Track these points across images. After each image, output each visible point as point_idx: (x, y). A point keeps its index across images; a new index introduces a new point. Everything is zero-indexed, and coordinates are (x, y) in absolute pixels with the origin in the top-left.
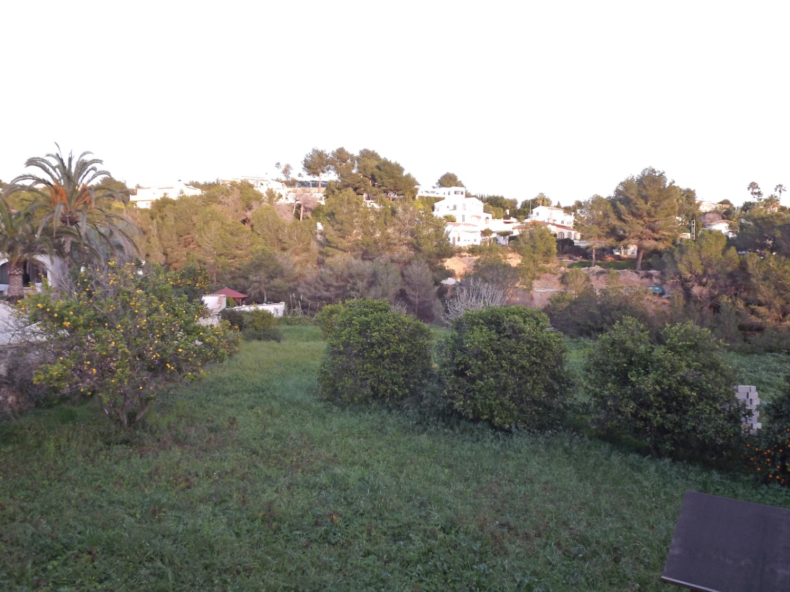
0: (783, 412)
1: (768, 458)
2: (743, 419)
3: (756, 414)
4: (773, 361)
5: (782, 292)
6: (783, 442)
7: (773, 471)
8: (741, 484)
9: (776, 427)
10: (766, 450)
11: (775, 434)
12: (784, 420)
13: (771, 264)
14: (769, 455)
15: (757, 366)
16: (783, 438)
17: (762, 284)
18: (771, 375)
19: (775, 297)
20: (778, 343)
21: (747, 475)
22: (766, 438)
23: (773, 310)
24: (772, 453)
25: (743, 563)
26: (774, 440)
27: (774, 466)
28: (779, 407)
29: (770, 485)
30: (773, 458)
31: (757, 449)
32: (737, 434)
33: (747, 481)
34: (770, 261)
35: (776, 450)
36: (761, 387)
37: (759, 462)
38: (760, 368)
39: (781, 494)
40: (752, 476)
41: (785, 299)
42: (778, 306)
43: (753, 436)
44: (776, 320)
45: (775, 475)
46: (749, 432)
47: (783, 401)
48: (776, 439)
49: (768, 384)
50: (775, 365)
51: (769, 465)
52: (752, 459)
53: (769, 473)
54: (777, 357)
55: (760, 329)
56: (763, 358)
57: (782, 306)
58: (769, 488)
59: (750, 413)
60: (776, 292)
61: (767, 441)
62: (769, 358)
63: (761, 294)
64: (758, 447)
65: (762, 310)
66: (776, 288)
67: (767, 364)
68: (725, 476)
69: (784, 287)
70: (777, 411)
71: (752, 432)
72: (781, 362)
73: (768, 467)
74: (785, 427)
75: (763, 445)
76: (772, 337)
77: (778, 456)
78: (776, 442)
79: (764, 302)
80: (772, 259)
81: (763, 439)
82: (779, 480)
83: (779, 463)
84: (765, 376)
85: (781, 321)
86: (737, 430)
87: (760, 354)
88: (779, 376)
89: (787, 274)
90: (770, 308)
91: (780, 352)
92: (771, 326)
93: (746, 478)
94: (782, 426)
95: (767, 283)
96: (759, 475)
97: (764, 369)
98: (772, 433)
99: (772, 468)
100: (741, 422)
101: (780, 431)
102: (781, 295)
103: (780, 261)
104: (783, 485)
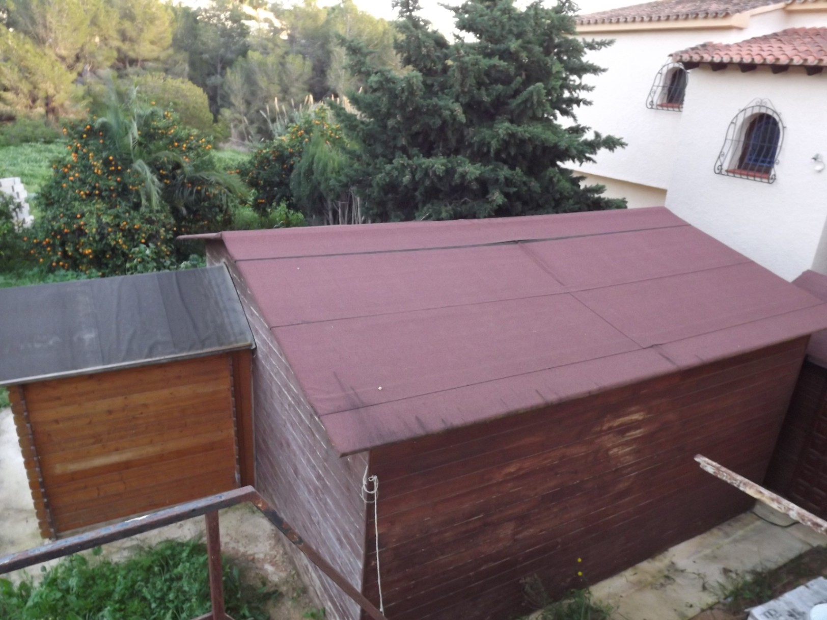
0: (53, 198)
1: (48, 247)
2: (14, 214)
3: (26, 207)
4: (32, 151)
5: (27, 75)
6: (59, 228)
7: (55, 258)
8: (27, 279)
9: (49, 214)
10: (45, 239)
11: (49, 221)
12: (55, 206)
13: (10, 42)
14: (48, 244)
15: (16, 158)
16: (58, 224)
17: (4, 66)
18: (32, 166)
19: (21, 81)
20: (33, 132)
21: (31, 269)
22: (41, 227)
23: (21, 95)
24: (51, 242)
25: (51, 343)
26: (50, 227)
27: (55, 253)
28: (48, 195)
29: (56, 273)
30: (53, 246)
31: (35, 241)
32: (11, 230)
33: (33, 276)
34: (8, 39)
35: (54, 237)
36: (25, 179)
37: (40, 253)
38: (19, 160)
39: (68, 278)
40: (36, 270)
41: (32, 83)
42: (26, 91)
43: (28, 229)
44: (26, 107)
45: (58, 262)
46: (22, 226)
47: (51, 187)
48: (52, 226)
49: (32, 176)
50: (34, 155)
51: (50, 253)
52: (32, 252)
53: (52, 262)
54: (35, 146)
55: (11, 118)
56: (20, 150)
57: (30, 92)
58: (55, 276)
59: (19, 206)
60: (21, 75)
61: (44, 230)
62: (27, 149)
63: (5, 77)
64: (35, 238)
65: (9, 96)
66: (20, 70)
67: (25, 155)
68: (8, 276)
69: (28, 69)
70: (47, 199)
71: (25, 226)
72: (40, 151)
73: (50, 257)
74: (58, 213)
75: (41, 235)
76: (25, 126)
77: (57, 242)
78: (53, 230)
79: (9, 87)
80: (10, 36)
81: (39, 229)
82: (63, 266)
83: (60, 249)
84: (27, 168)
85: (31, 108)
86: (10, 225)
87: (17, 146)
88: (40, 167)
89: (29, 54)
90: (17, 94)
91: (37, 141)
92: (22, 114)
93: (31, 273)
94: (55, 213)
95: (9, 64)
96: (43, 267)
97: (24, 161)
98: (46, 221)
99: (54, 255)
100: (12, 218)
101: (54, 218)
102: (26, 78)
103: (19, 39)
104: (68, 270)
